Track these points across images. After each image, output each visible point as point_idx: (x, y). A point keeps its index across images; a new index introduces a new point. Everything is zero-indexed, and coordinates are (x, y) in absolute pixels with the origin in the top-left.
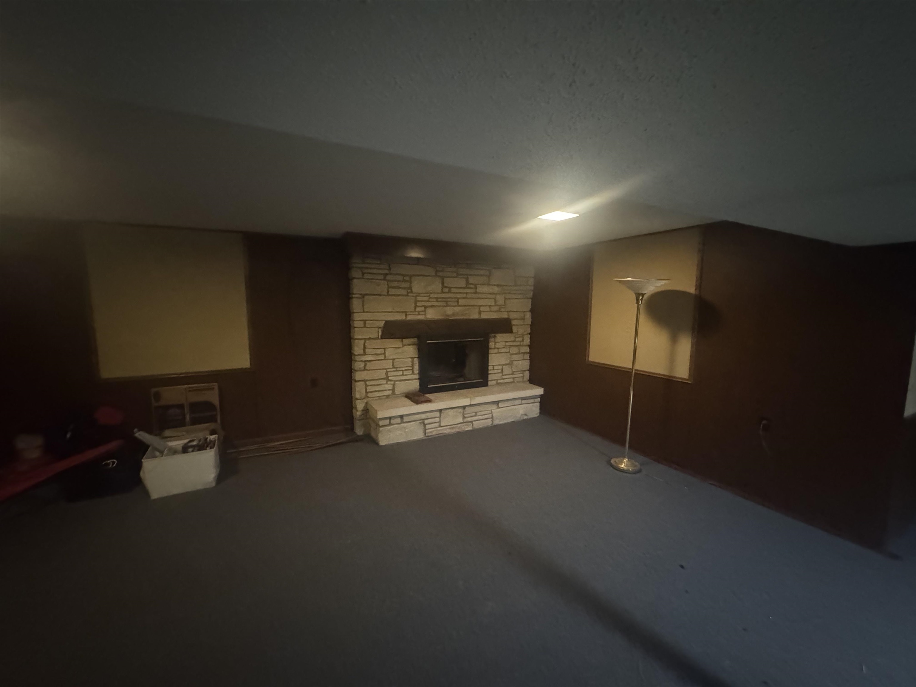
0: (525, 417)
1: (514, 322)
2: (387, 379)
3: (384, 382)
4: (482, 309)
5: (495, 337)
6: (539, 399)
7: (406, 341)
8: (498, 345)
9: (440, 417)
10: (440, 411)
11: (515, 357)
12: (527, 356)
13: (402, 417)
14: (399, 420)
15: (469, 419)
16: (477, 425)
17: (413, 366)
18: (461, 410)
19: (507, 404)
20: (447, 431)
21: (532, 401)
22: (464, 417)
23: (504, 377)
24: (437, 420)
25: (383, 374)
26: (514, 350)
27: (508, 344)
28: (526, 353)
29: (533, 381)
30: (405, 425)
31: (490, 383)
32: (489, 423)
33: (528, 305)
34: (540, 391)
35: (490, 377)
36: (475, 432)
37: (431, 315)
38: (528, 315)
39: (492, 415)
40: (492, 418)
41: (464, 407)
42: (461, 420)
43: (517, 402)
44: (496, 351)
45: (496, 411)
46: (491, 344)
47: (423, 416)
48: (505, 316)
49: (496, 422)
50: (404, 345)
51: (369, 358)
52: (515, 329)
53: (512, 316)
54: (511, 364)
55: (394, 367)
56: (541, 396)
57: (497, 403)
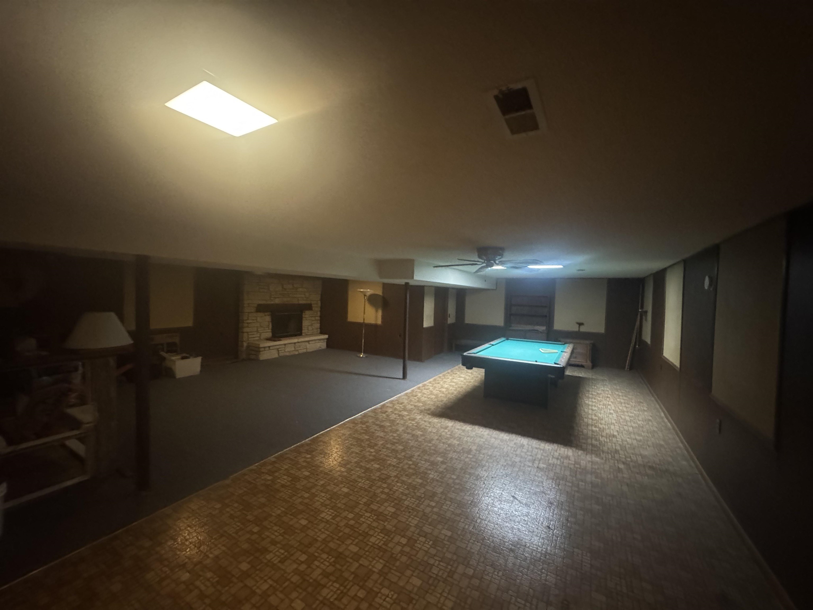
0: (320, 349)
1: (313, 305)
2: (257, 331)
3: (256, 333)
4: (299, 299)
5: (304, 312)
6: (326, 341)
7: (266, 314)
8: (306, 316)
9: (285, 348)
10: (285, 345)
11: (313, 322)
12: (319, 322)
13: (269, 347)
14: (268, 349)
15: (297, 349)
16: (301, 352)
17: (269, 326)
18: (293, 345)
20: (288, 354)
21: (322, 341)
22: (295, 348)
23: (309, 332)
24: (284, 349)
25: (255, 329)
26: (313, 319)
27: (310, 316)
28: (318, 320)
29: (322, 333)
30: (270, 351)
31: (303, 334)
32: (305, 351)
33: (319, 297)
34: (326, 336)
35: (303, 331)
36: (299, 354)
37: (277, 301)
38: (319, 302)
39: (306, 347)
40: (307, 349)
41: (295, 343)
42: (293, 349)
43: (317, 341)
44: (305, 319)
45: (308, 346)
46: (303, 316)
47: (278, 347)
48: (309, 302)
49: (308, 351)
50: (265, 316)
51: (251, 321)
52: (313, 308)
53: (312, 302)
54: (312, 325)
55: (261, 326)
56: (327, 339)
57: (308, 341)
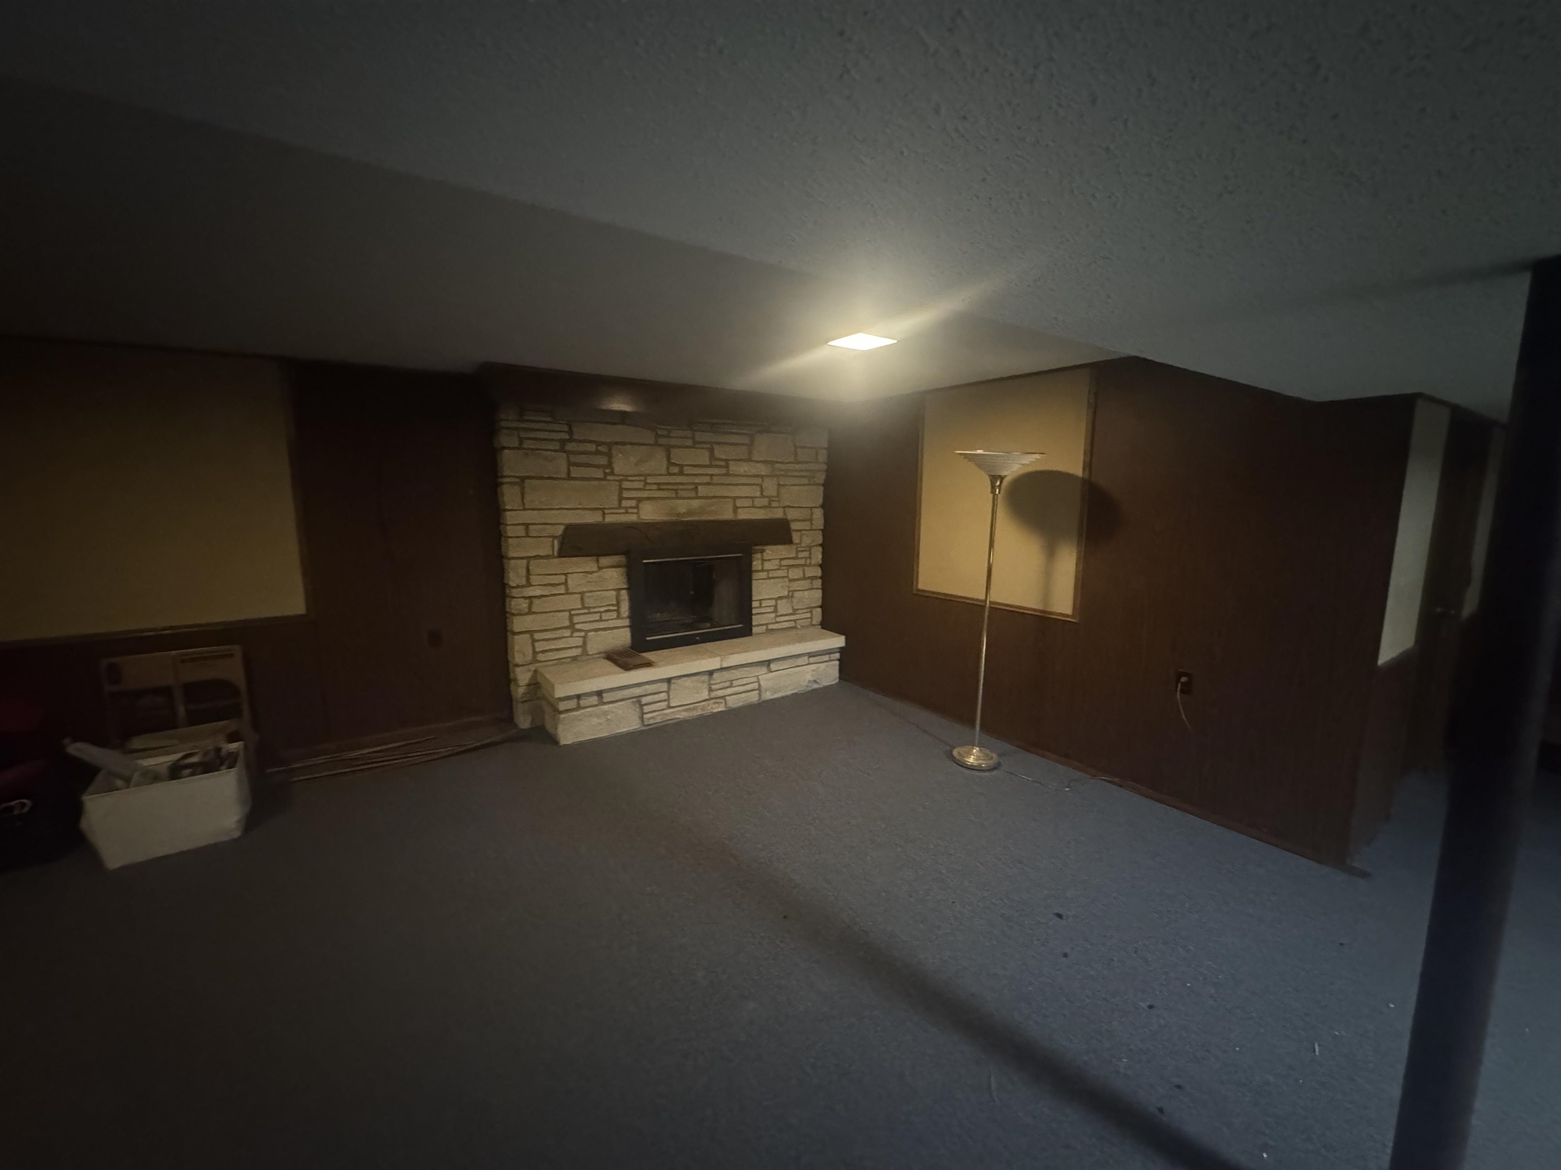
0: (816, 686)
1: (794, 526)
2: (572, 627)
3: (567, 633)
4: (739, 503)
5: (762, 551)
6: (838, 655)
7: (604, 561)
8: (767, 565)
9: (668, 692)
10: (669, 680)
11: (795, 586)
12: (818, 583)
13: (599, 693)
14: (594, 700)
15: (720, 693)
16: (734, 702)
17: (618, 604)
18: (705, 678)
19: (786, 664)
20: (682, 715)
21: (826, 658)
22: (711, 690)
23: (778, 619)
24: (663, 696)
25: (563, 619)
26: (795, 573)
27: (785, 563)
28: (815, 578)
29: (829, 624)
30: (606, 707)
31: (755, 630)
32: (754, 697)
33: (817, 496)
34: (839, 641)
35: (756, 620)
36: (732, 714)
37: (650, 513)
38: (818, 514)
39: (760, 685)
40: (759, 689)
41: (711, 673)
42: (705, 694)
43: (800, 661)
44: (763, 575)
45: (766, 679)
46: (756, 564)
47: (637, 691)
48: (778, 514)
49: (768, 696)
50: (600, 568)
51: (538, 592)
52: (796, 537)
53: (792, 514)
54: (790, 596)
55: (584, 608)
56: (842, 650)
57: (767, 663)
